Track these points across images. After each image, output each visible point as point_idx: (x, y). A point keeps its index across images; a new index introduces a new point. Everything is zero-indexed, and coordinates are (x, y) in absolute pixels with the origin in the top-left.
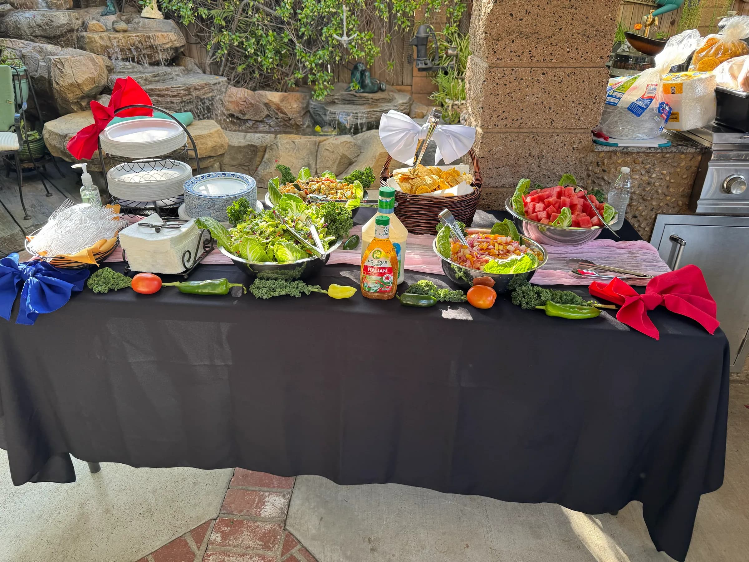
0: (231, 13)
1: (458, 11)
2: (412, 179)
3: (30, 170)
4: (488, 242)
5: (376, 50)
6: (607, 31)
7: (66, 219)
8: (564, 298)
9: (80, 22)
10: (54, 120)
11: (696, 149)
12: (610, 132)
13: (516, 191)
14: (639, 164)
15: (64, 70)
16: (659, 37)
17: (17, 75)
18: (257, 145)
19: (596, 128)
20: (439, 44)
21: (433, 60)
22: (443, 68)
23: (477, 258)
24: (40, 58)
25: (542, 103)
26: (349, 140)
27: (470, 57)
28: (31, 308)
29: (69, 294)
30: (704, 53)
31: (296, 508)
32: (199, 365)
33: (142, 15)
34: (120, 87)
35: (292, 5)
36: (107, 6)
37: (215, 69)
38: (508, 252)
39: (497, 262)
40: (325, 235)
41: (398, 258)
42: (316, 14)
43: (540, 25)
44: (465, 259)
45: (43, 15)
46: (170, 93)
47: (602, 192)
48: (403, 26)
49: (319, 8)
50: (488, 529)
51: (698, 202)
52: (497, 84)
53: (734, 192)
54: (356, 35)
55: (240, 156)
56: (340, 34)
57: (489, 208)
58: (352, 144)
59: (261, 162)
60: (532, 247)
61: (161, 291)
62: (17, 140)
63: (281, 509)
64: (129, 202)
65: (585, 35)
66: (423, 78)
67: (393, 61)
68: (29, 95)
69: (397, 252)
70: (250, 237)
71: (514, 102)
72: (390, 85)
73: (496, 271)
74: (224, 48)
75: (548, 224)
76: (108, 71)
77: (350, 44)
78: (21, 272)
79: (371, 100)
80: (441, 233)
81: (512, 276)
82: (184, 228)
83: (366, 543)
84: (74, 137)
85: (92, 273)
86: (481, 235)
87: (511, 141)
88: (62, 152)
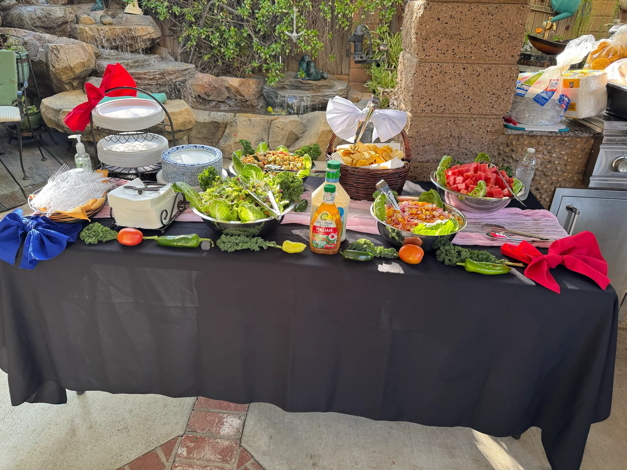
0: (200, 11)
1: (389, 14)
2: (353, 154)
3: (29, 138)
4: (417, 208)
5: (320, 45)
6: (518, 35)
7: (63, 181)
8: (480, 256)
9: (73, 15)
10: (50, 97)
11: (590, 134)
12: (518, 119)
13: (440, 165)
14: (542, 145)
15: (59, 56)
16: (556, 40)
17: (21, 59)
18: (219, 121)
19: (507, 114)
20: (372, 41)
21: (367, 54)
22: (376, 61)
23: (408, 221)
24: (39, 45)
25: (462, 93)
26: (296, 119)
27: (402, 53)
28: (33, 255)
29: (65, 244)
30: (597, 55)
31: (250, 428)
32: (172, 307)
33: (125, 11)
34: (110, 72)
35: (251, 6)
36: (96, 3)
37: (185, 57)
38: (434, 216)
39: (425, 226)
40: (280, 200)
41: (342, 220)
42: (271, 13)
43: (462, 28)
44: (397, 222)
45: (43, 9)
46: (147, 77)
47: (511, 168)
48: (343, 25)
49: (273, 9)
50: (411, 449)
51: (591, 178)
52: (425, 76)
53: (621, 171)
54: (304, 32)
55: (205, 131)
56: (290, 30)
57: (415, 179)
58: (299, 122)
59: (222, 136)
60: (453, 213)
61: (143, 243)
62: (19, 113)
63: (237, 428)
64: (114, 168)
65: (499, 37)
66: (358, 69)
67: (334, 54)
68: (30, 76)
69: (341, 215)
70: (218, 199)
71: (439, 92)
72: (331, 74)
73: (424, 233)
74: (193, 40)
75: (466, 194)
76: (96, 57)
77: (299, 39)
78: (25, 225)
79: (315, 87)
80: (377, 200)
81: (436, 237)
82: (162, 191)
83: (308, 459)
84: (71, 113)
85: (84, 227)
86: (411, 202)
87: (436, 124)
88: (56, 123)
